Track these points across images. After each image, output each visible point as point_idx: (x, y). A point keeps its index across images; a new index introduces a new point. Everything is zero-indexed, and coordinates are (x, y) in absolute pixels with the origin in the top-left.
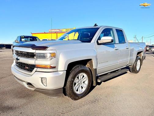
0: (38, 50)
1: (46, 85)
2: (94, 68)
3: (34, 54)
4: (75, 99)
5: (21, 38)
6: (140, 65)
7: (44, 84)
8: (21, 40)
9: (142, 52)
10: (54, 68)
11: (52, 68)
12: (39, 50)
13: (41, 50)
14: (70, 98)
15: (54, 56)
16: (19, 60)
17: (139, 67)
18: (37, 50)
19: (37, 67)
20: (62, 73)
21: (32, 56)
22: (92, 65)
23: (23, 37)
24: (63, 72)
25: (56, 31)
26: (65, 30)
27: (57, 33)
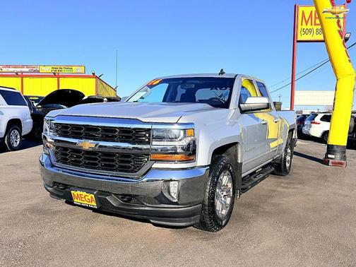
25: (19, 70)
26: (48, 70)
27: (22, 77)
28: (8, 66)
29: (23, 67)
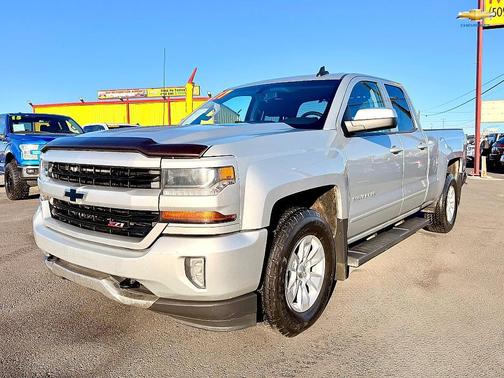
0: (170, 157)
1: (201, 285)
2: (340, 216)
3: (152, 172)
4: (292, 333)
5: (10, 121)
6: (454, 204)
7: (196, 281)
8: (10, 129)
9: (458, 159)
10: (229, 219)
11: (223, 221)
12: (176, 157)
13: (182, 157)
14: (278, 327)
15: (228, 178)
16: (81, 196)
17: (452, 211)
18: (163, 157)
19: (168, 221)
20: (254, 236)
21: (140, 179)
22: (331, 208)
23: (19, 118)
24: (257, 232)
25: (124, 95)
26: (157, 93)
27: (128, 103)
28: (113, 91)
29: (128, 91)
